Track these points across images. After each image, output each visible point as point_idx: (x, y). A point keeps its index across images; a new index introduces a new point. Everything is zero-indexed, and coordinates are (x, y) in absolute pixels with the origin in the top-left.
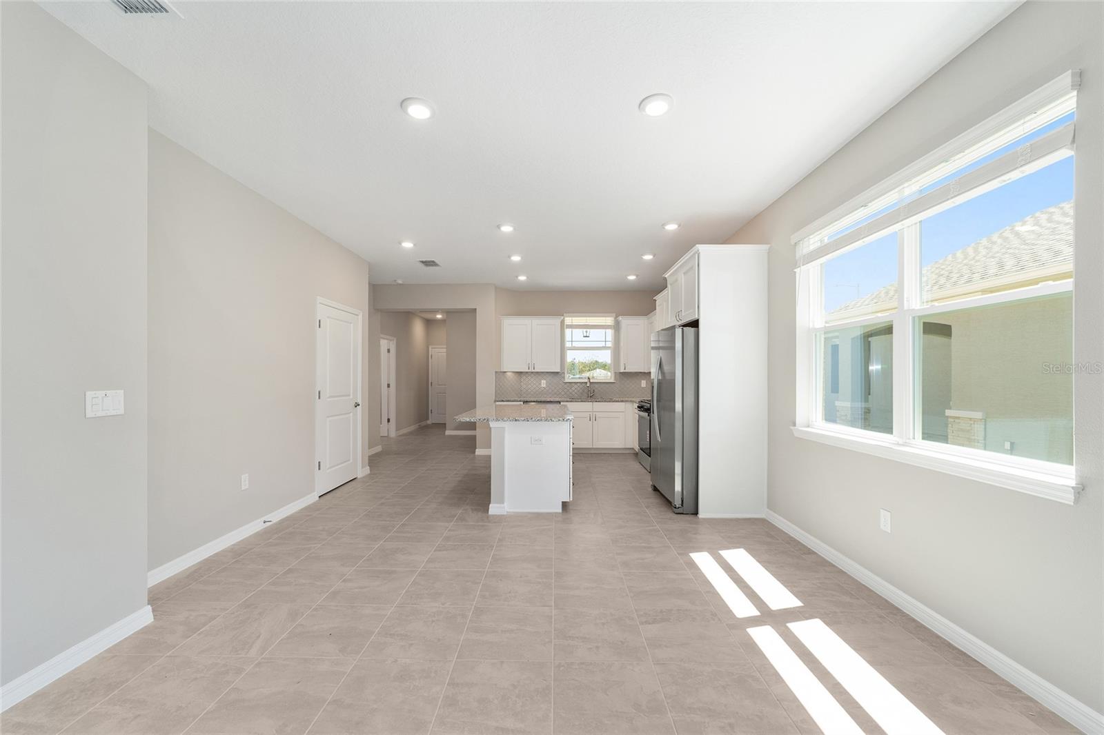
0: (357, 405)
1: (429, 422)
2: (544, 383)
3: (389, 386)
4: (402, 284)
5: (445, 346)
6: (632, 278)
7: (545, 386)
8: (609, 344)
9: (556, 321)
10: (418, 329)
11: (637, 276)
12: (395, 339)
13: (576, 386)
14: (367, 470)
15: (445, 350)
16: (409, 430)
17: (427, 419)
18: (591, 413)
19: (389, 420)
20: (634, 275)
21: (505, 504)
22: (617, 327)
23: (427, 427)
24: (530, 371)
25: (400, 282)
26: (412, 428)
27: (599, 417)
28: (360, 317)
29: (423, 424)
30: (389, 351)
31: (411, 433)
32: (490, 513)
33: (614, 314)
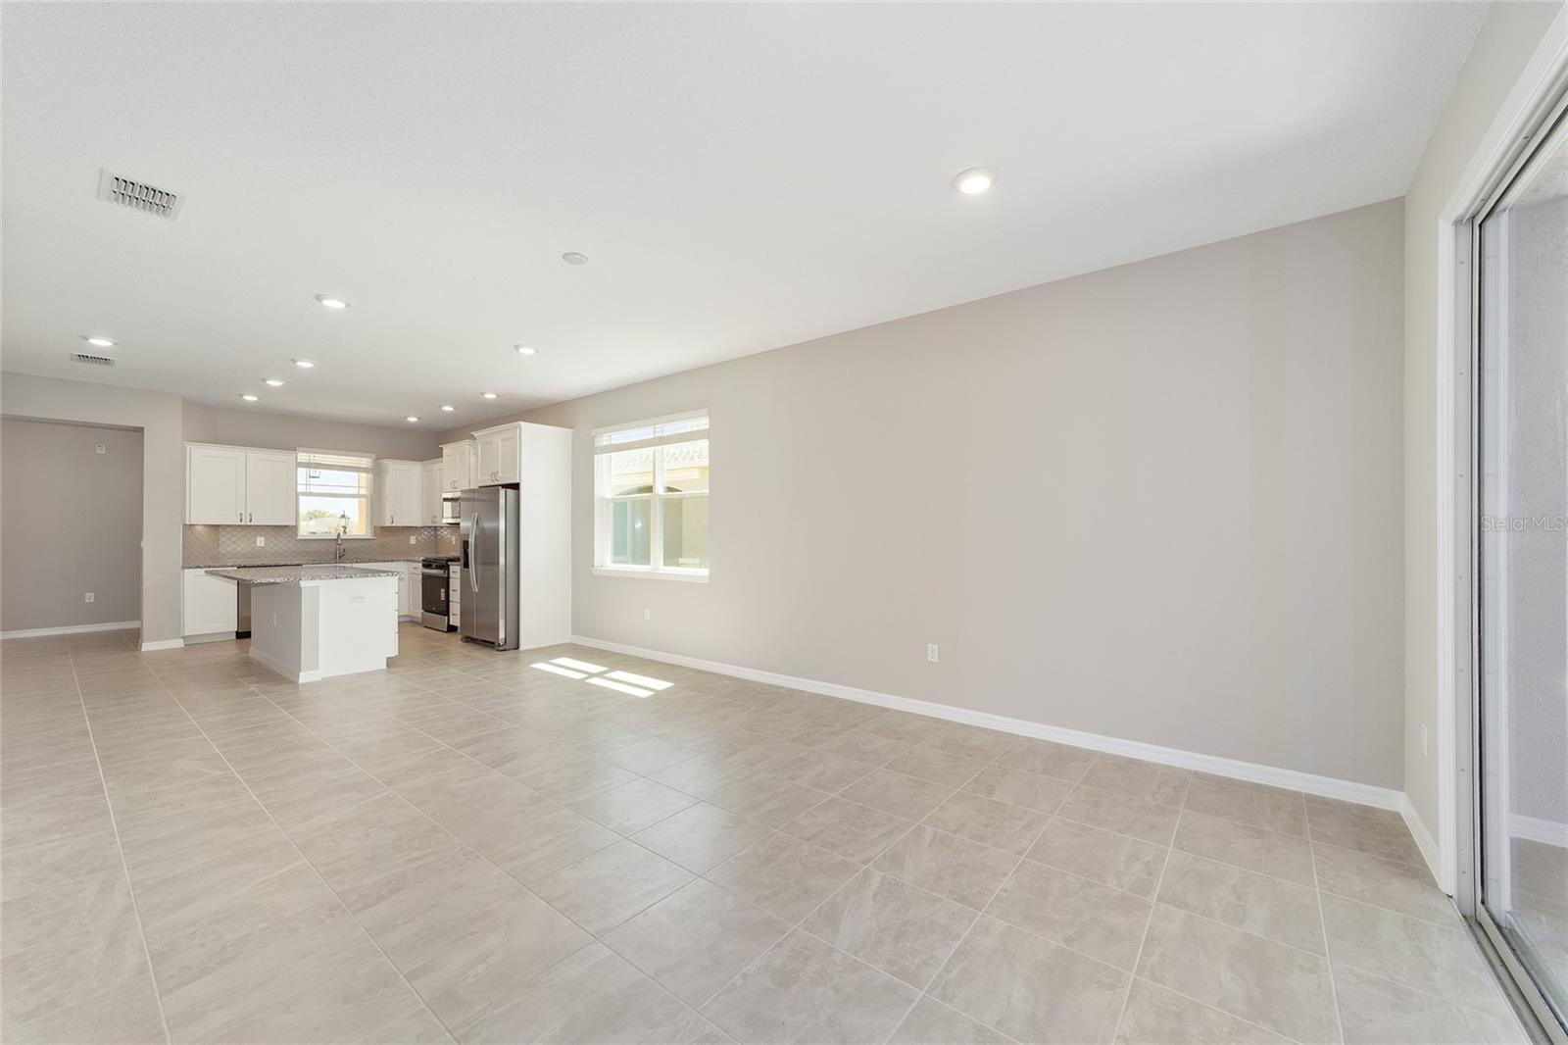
2: (260, 541)
6: (412, 419)
7: (263, 544)
8: (364, 492)
11: (419, 418)
13: (316, 544)
20: (415, 417)
22: (378, 474)
24: (242, 523)
32: (301, 681)
33: (374, 456)
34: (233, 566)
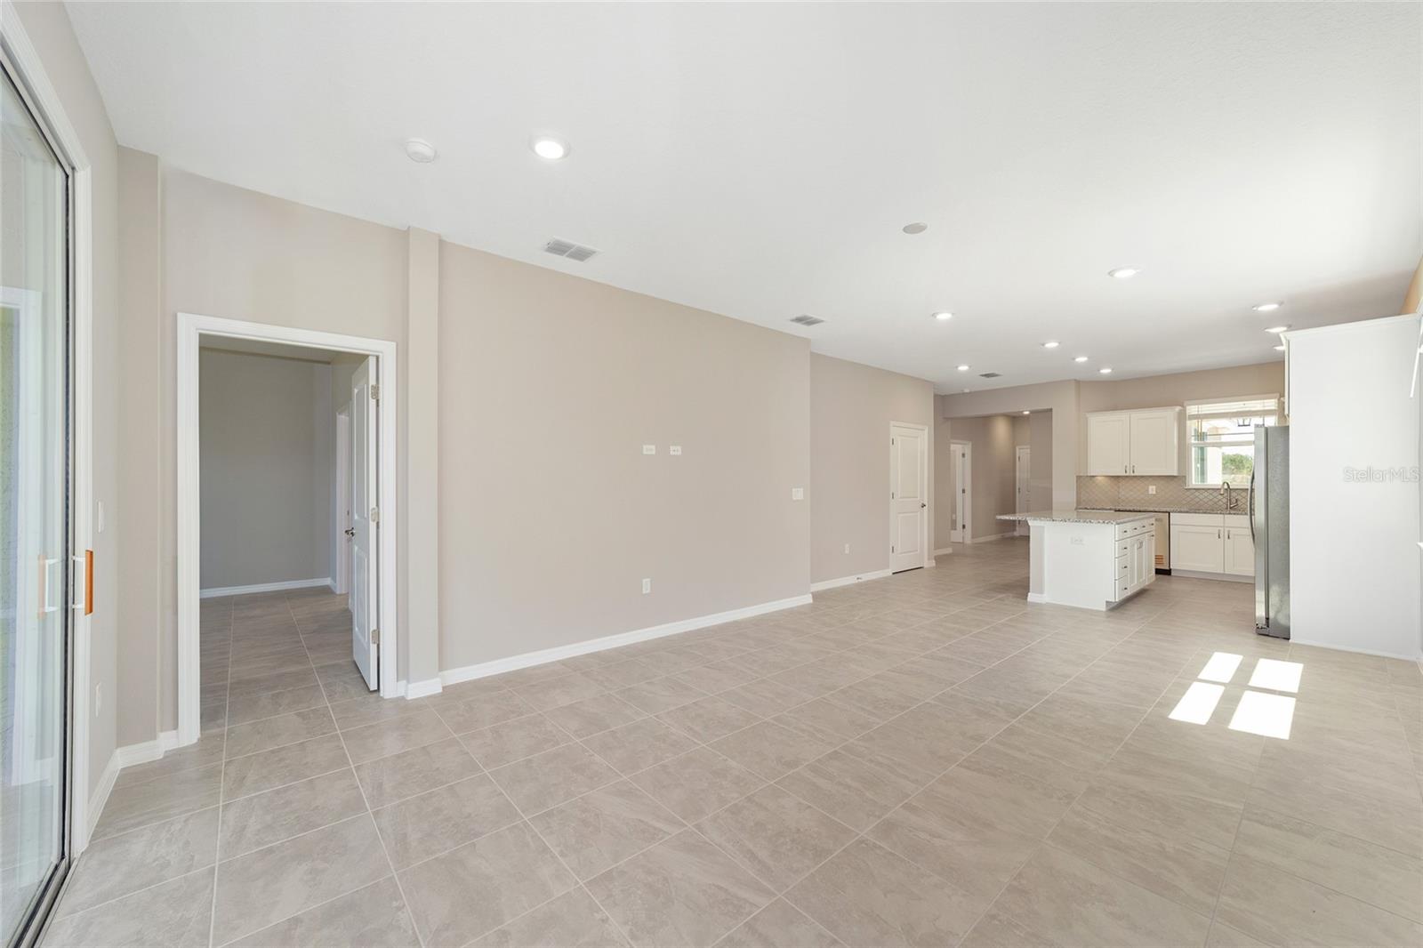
0: (923, 506)
1: (1016, 534)
2: (1152, 489)
3: (964, 491)
4: (970, 393)
5: (1028, 446)
7: (1154, 493)
9: (1170, 414)
10: (1001, 430)
12: (970, 444)
13: (1206, 494)
14: (933, 563)
15: (1029, 451)
16: (988, 540)
17: (1015, 530)
18: (1222, 529)
19: (964, 527)
21: (1045, 595)
23: (1013, 538)
24: (1127, 474)
25: (967, 391)
26: (993, 538)
27: (1235, 535)
28: (926, 431)
29: (1008, 535)
30: (963, 455)
31: (991, 543)
32: (1029, 599)
34: (1110, 509)
